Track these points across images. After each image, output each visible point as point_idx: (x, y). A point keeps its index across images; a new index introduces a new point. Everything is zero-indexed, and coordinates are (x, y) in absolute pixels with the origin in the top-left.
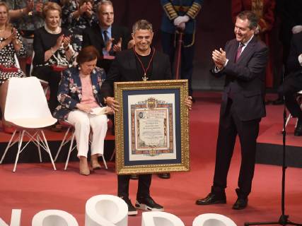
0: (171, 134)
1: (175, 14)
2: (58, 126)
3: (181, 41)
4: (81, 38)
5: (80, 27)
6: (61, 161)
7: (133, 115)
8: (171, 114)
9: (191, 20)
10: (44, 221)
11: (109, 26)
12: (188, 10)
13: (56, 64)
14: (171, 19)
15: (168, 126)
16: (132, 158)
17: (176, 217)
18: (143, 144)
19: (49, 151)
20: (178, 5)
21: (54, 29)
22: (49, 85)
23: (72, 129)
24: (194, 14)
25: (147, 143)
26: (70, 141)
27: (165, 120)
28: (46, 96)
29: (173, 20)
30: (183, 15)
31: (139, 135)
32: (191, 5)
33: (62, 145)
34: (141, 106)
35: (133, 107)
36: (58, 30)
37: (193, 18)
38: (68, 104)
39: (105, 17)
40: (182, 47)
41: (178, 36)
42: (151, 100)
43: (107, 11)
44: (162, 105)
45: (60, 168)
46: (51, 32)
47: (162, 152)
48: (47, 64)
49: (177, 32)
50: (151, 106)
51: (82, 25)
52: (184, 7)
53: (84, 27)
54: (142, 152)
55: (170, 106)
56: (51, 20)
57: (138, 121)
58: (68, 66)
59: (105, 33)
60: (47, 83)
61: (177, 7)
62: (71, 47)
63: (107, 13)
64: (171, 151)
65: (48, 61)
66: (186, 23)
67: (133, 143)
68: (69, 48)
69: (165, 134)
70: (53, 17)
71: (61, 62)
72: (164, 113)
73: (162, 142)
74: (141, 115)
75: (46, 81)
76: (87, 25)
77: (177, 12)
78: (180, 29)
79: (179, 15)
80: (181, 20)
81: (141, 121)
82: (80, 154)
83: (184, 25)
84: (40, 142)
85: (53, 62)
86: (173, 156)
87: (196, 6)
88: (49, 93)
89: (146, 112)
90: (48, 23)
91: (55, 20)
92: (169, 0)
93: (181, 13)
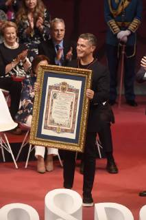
0: (74, 116)
1: (118, 29)
2: (18, 130)
3: (123, 52)
4: (37, 51)
5: (36, 42)
6: (21, 160)
7: (49, 95)
9: (132, 34)
10: (8, 214)
11: (60, 41)
12: (129, 25)
13: (16, 75)
14: (114, 33)
15: (73, 109)
16: (44, 132)
18: (53, 122)
19: (11, 151)
20: (120, 21)
21: (11, 44)
22: (10, 93)
24: (135, 28)
25: (56, 121)
27: (72, 103)
28: (8, 103)
29: (116, 35)
30: (125, 30)
31: (51, 113)
32: (132, 21)
33: (22, 147)
34: (56, 88)
36: (16, 45)
37: (134, 32)
38: (30, 110)
39: (56, 33)
40: (125, 58)
42: (64, 84)
43: (58, 28)
44: (71, 90)
46: (10, 47)
47: (66, 131)
48: (8, 76)
49: (120, 44)
50: (64, 89)
51: (36, 41)
52: (126, 23)
53: (39, 42)
54: (52, 129)
55: (77, 91)
56: (8, 35)
57: (52, 100)
58: (26, 77)
59: (58, 47)
60: (8, 92)
61: (120, 23)
62: (28, 60)
63: (58, 30)
64: (72, 132)
65: (8, 73)
66: (128, 37)
67: (46, 119)
68: (26, 61)
69: (70, 116)
70: (9, 33)
71: (20, 73)
72: (72, 97)
73: (67, 123)
74: (55, 96)
75: (7, 90)
77: (119, 27)
78: (122, 42)
79: (121, 30)
80: (123, 34)
81: (54, 100)
82: (37, 153)
83: (126, 39)
84: (3, 144)
85: (13, 74)
86: (73, 136)
87: (136, 21)
89: (59, 93)
90: (6, 38)
91: (12, 35)
92: (113, 17)
93: (123, 28)
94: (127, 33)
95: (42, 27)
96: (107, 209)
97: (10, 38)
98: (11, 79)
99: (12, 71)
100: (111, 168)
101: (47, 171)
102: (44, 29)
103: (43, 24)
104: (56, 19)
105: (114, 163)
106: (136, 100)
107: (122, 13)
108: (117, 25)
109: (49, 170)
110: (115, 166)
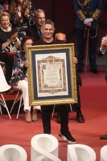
0: (64, 79)
3: (88, 34)
4: (25, 34)
7: (39, 67)
8: (64, 66)
9: (95, 20)
12: (93, 14)
13: (9, 51)
14: (82, 20)
15: (62, 74)
16: (40, 95)
17: (90, 148)
18: (46, 86)
20: (86, 11)
21: (6, 28)
23: (21, 92)
24: (97, 16)
25: (49, 85)
26: (20, 100)
27: (60, 70)
28: (4, 71)
29: (83, 21)
31: (43, 80)
33: (15, 102)
34: (44, 61)
35: (39, 62)
36: (9, 29)
38: (20, 76)
39: (40, 20)
40: (90, 38)
41: (87, 31)
42: (50, 57)
44: (57, 60)
45: (14, 118)
46: (5, 31)
47: (59, 90)
49: (86, 28)
50: (51, 61)
53: (26, 27)
54: (46, 91)
55: (63, 61)
57: (42, 71)
60: (4, 63)
61: (86, 13)
62: (18, 40)
63: (41, 18)
64: (65, 90)
65: (4, 50)
66: (92, 23)
67: (40, 85)
68: (16, 40)
69: (61, 79)
71: (13, 50)
72: (59, 66)
73: (59, 85)
74: (44, 67)
76: (28, 25)
77: (85, 16)
79: (87, 18)
80: (88, 21)
81: (44, 71)
83: (90, 24)
85: (7, 50)
86: (66, 93)
87: (97, 11)
88: (5, 70)
89: (48, 65)
92: (80, 9)
93: (88, 16)
94: (91, 20)
95: (29, 16)
96: (76, 149)
97: (5, 24)
98: (6, 53)
99: (7, 48)
100: (80, 119)
101: (32, 121)
102: (30, 17)
103: (29, 14)
104: (39, 10)
105: (82, 115)
106: (98, 69)
107: (87, 5)
108: (84, 14)
109: (34, 120)
110: (82, 117)
